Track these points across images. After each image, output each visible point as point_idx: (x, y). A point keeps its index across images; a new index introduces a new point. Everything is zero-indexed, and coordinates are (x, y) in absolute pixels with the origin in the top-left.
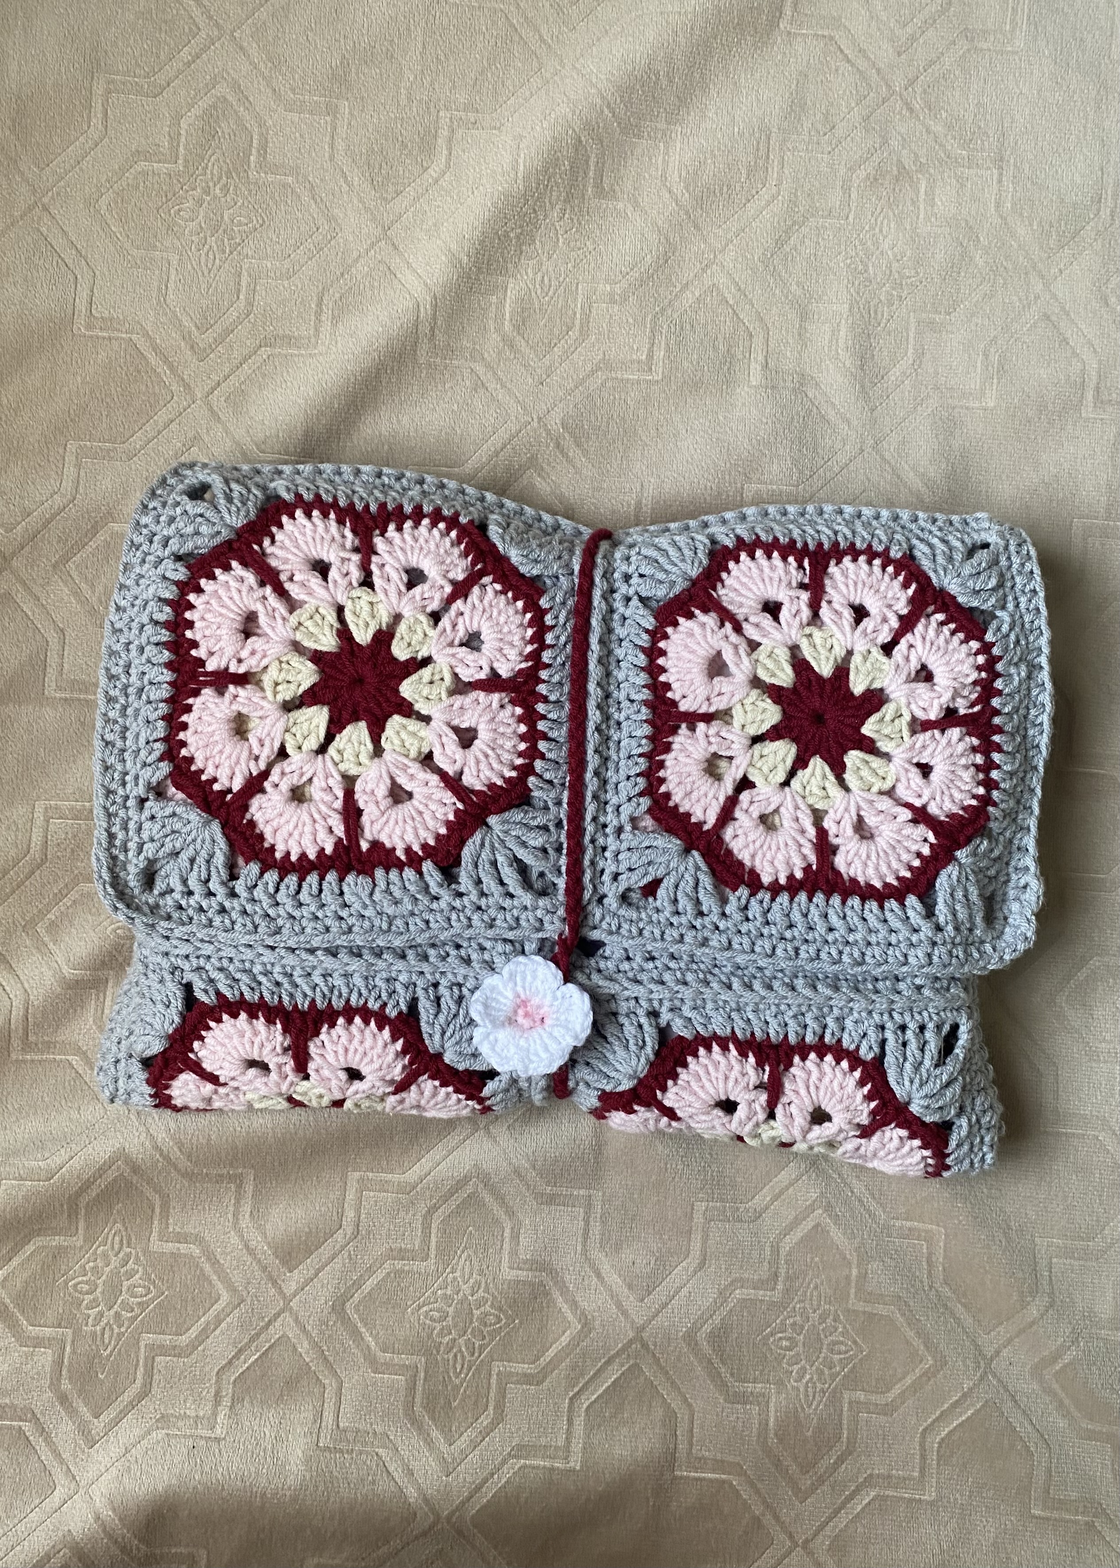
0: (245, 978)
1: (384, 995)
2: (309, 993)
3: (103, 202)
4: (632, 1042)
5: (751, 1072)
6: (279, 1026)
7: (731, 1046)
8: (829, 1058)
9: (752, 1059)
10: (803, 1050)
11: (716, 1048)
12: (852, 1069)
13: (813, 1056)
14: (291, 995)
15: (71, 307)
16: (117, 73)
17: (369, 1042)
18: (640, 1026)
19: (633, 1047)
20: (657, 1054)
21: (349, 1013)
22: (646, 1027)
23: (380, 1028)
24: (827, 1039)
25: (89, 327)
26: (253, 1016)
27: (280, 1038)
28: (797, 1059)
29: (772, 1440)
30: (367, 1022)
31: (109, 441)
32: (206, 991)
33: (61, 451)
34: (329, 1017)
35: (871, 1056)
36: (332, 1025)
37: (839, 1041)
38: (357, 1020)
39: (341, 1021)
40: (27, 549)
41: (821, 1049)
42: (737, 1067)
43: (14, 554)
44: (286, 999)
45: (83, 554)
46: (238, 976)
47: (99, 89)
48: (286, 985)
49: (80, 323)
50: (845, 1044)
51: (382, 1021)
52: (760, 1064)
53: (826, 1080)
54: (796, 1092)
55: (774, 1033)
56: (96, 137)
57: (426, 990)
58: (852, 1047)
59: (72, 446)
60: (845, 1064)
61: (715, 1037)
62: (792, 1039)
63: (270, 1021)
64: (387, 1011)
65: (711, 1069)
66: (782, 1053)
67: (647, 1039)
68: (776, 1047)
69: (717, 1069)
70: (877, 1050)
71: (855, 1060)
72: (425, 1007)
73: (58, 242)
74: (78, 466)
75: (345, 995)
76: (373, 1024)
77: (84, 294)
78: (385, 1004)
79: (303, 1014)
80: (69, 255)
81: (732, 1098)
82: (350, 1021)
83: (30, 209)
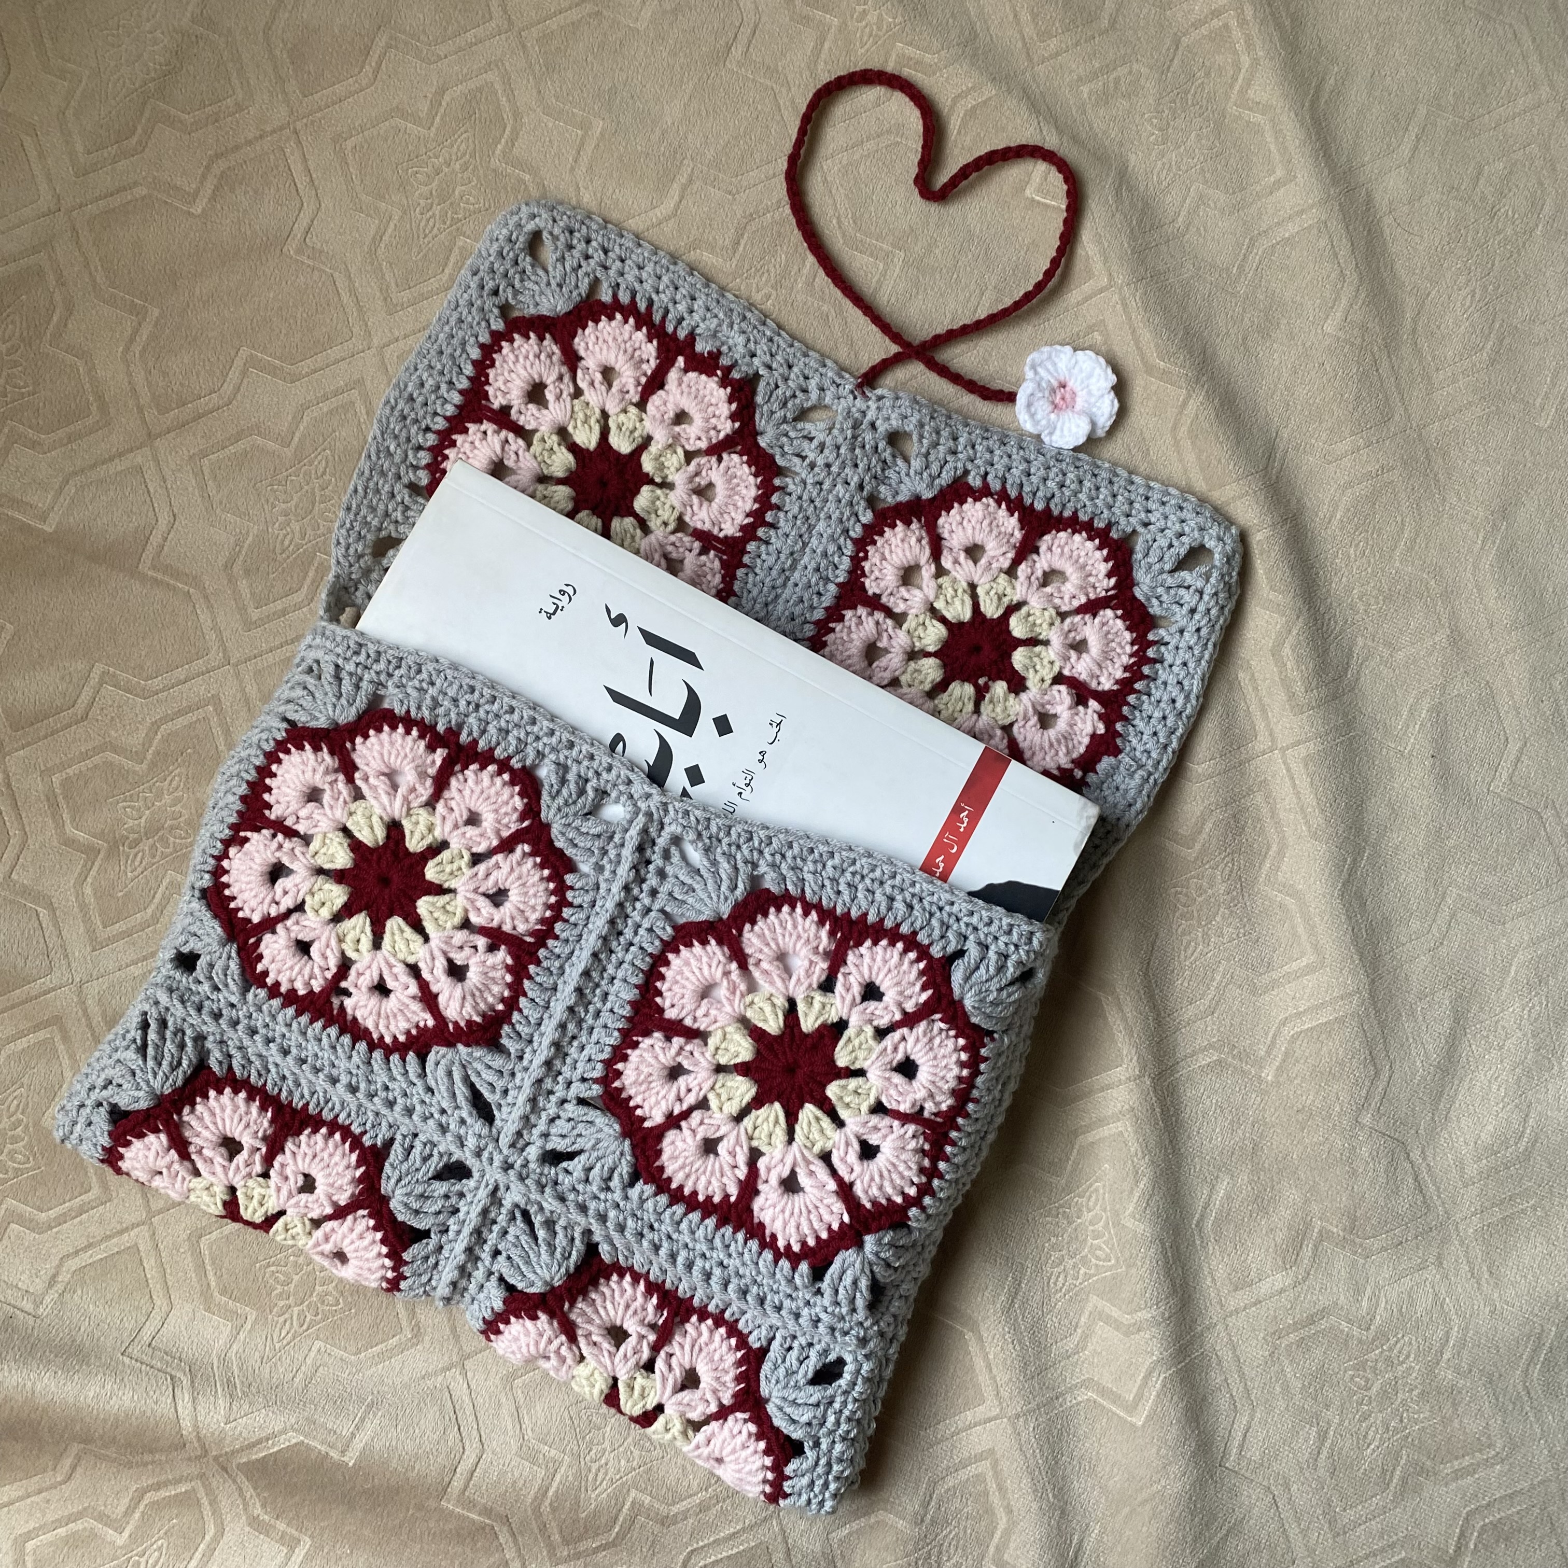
0: (257, 1063)
1: (368, 1125)
2: (307, 1096)
3: (349, 144)
4: (559, 1250)
5: (651, 1309)
6: (269, 1114)
7: (642, 1282)
8: (722, 1330)
9: (655, 1300)
10: (703, 1315)
11: (628, 1278)
12: (738, 1348)
13: (710, 1322)
14: (290, 1092)
15: (288, 228)
16: (404, 32)
17: (337, 1158)
18: (573, 1239)
19: (558, 1255)
20: (577, 1268)
21: (334, 1126)
22: (577, 1242)
23: (352, 1150)
24: (727, 1315)
25: (299, 251)
26: (250, 1098)
27: (266, 1124)
28: (694, 1319)
29: (546, 1507)
30: (344, 1141)
31: (280, 359)
32: (220, 1063)
33: (233, 353)
34: (316, 1123)
35: (756, 1345)
36: (315, 1131)
37: (737, 1321)
38: (337, 1136)
39: (324, 1130)
40: (172, 434)
41: (719, 1321)
42: (640, 1299)
43: (159, 435)
44: (284, 1094)
45: (221, 454)
46: (253, 1058)
47: (381, 41)
48: (290, 1083)
49: (291, 248)
50: (741, 1325)
51: (356, 1143)
52: (659, 1307)
53: (712, 1347)
54: (682, 1346)
55: (683, 1290)
56: (364, 83)
57: (404, 1137)
58: (745, 1331)
59: (244, 352)
60: (733, 1341)
61: (631, 1269)
62: (696, 1302)
63: (263, 1108)
64: (364, 1138)
65: (617, 1294)
66: (683, 1309)
67: (574, 1253)
68: (681, 1301)
69: (622, 1296)
70: (765, 1343)
71: (743, 1342)
72: (397, 1150)
73: (297, 169)
74: (244, 373)
75: (336, 1110)
76: (347, 1145)
77: (304, 220)
78: (365, 1132)
79: (294, 1111)
80: (302, 181)
81: (625, 1327)
82: (331, 1134)
83: (281, 128)
